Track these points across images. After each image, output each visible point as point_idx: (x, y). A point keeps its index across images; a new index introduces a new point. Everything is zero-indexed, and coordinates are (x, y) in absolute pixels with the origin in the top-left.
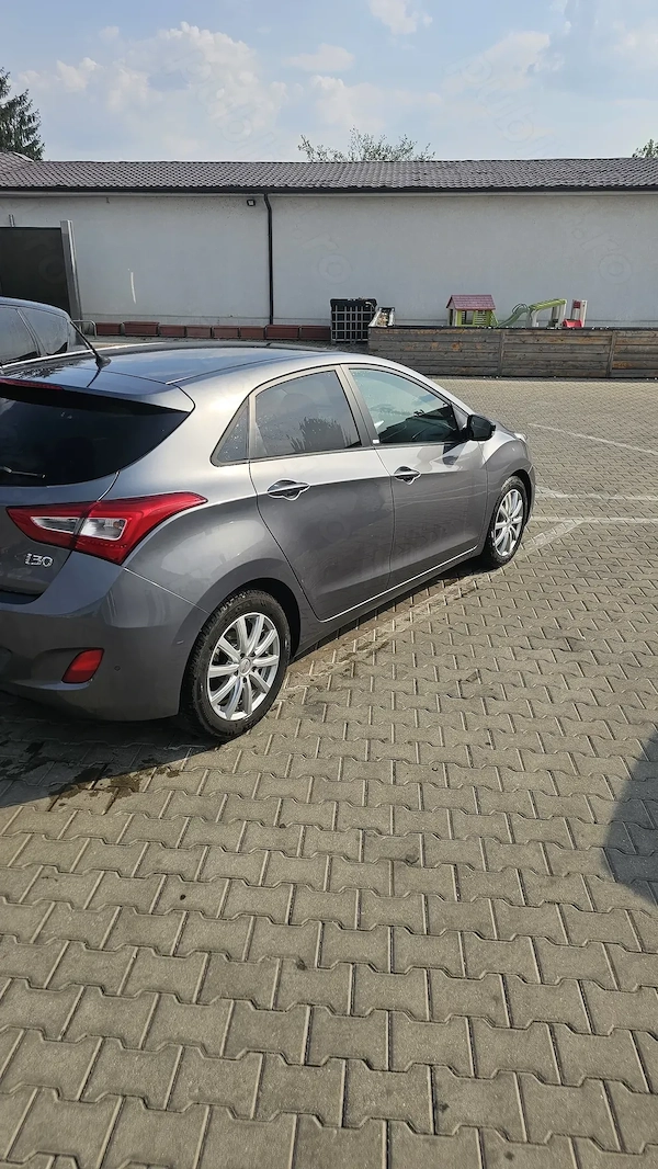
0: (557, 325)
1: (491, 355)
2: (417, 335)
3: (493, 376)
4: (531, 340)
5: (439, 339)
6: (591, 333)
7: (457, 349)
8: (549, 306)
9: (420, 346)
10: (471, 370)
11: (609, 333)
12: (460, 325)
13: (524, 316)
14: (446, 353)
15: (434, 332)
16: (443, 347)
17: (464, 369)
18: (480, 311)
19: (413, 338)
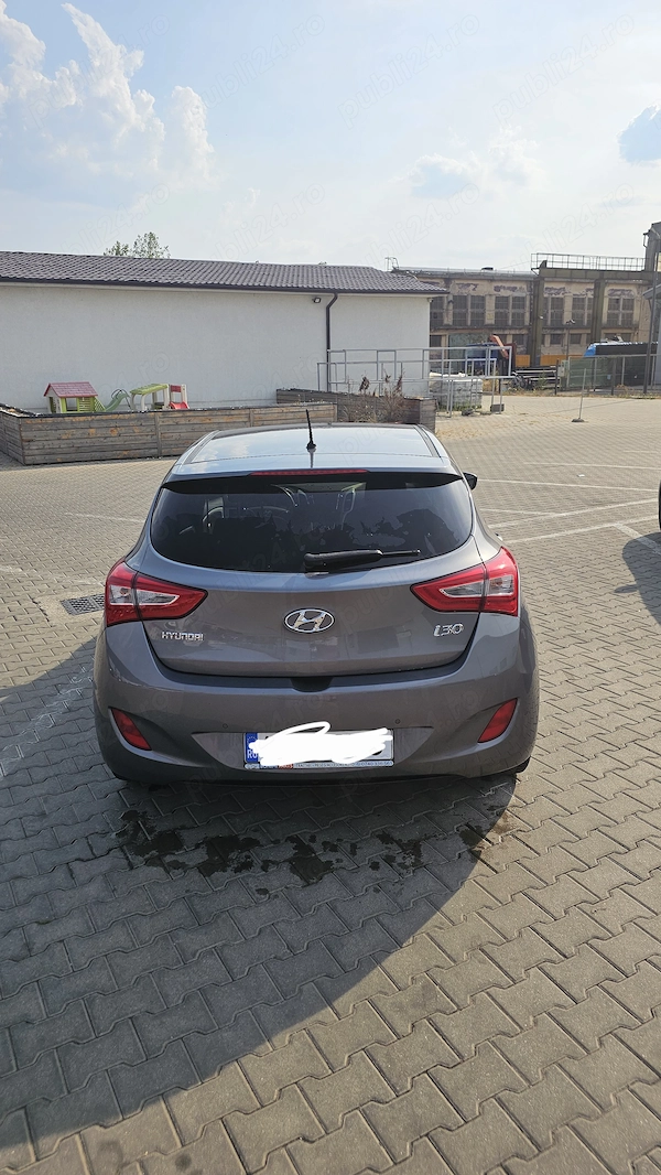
0: (164, 408)
1: (149, 437)
2: (72, 423)
3: (157, 457)
4: (183, 421)
5: (96, 425)
6: (233, 412)
7: (115, 433)
8: (149, 392)
9: (78, 433)
10: (132, 453)
11: (248, 411)
12: (66, 412)
13: (124, 401)
14: (105, 438)
15: (89, 418)
16: (101, 432)
17: (126, 453)
18: (80, 398)
19: (70, 426)
